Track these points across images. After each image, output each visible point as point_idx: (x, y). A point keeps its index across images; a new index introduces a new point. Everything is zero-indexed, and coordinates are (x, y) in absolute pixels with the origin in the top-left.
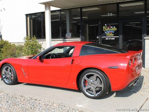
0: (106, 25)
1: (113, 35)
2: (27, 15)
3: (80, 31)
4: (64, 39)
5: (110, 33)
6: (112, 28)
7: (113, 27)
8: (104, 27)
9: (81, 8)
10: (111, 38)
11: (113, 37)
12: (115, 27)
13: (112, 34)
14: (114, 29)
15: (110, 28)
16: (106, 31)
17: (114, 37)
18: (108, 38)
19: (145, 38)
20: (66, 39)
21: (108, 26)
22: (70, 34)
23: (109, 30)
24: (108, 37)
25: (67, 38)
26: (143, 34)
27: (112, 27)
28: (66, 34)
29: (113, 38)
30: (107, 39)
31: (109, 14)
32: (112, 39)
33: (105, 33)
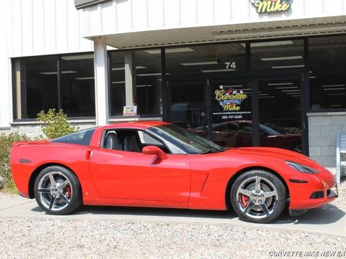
0: (221, 87)
1: (238, 108)
2: (14, 60)
3: (161, 100)
5: (232, 104)
6: (235, 94)
7: (238, 92)
8: (217, 93)
9: (163, 49)
10: (234, 115)
11: (237, 113)
12: (241, 92)
13: (236, 106)
14: (241, 95)
15: (231, 94)
16: (222, 101)
17: (240, 113)
18: (228, 115)
19: (308, 114)
22: (136, 108)
23: (228, 99)
24: (228, 113)
28: (125, 108)
29: (239, 115)
30: (226, 117)
31: (229, 63)
32: (236, 117)
33: (221, 104)
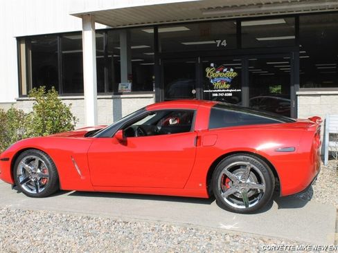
0: (212, 65)
1: (228, 86)
2: (19, 39)
3: (154, 77)
4: (115, 94)
5: (222, 82)
6: (225, 72)
7: (229, 70)
8: (208, 70)
9: (156, 27)
10: (224, 93)
11: (228, 90)
12: (232, 70)
13: (227, 84)
14: (232, 73)
15: (221, 71)
16: (213, 78)
17: (231, 91)
18: (218, 93)
19: (297, 93)
20: (122, 96)
21: (217, 67)
22: (130, 85)
23: (219, 77)
24: (218, 91)
25: (121, 94)
26: (294, 85)
27: (225, 70)
28: (120, 84)
29: (229, 92)
30: (216, 95)
31: (220, 41)
32: (226, 95)
33: (212, 82)
